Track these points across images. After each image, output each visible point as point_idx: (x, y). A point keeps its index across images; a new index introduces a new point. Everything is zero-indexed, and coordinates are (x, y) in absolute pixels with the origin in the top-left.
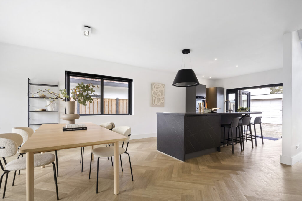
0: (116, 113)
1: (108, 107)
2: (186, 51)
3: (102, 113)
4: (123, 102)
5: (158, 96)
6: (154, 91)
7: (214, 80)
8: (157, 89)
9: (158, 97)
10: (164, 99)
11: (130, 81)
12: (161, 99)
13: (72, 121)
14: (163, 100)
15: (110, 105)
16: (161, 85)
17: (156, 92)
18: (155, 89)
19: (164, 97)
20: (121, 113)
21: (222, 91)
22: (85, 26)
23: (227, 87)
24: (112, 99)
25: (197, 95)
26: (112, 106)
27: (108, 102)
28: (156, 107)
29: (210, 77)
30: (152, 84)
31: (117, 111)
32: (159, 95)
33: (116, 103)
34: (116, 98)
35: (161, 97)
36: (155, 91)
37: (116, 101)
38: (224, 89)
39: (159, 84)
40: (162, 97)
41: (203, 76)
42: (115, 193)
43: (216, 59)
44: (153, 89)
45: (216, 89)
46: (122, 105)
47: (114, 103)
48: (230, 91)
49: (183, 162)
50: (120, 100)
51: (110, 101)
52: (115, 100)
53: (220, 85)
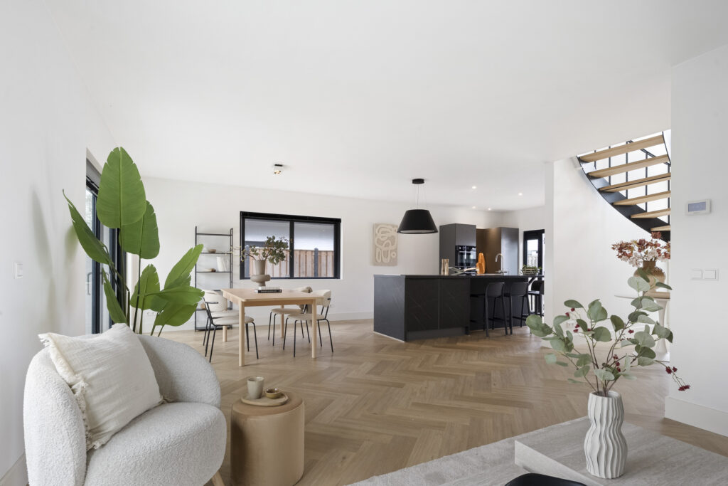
0: (313, 276)
1: (300, 266)
2: (418, 181)
3: (292, 277)
4: (327, 256)
5: (385, 246)
6: (378, 239)
7: (502, 213)
8: (384, 235)
9: (386, 249)
10: (396, 252)
11: (336, 223)
12: (391, 251)
13: (262, 283)
14: (394, 253)
15: (303, 261)
16: (390, 227)
17: (382, 239)
18: (379, 235)
19: (396, 249)
20: (323, 276)
21: (513, 234)
22: (276, 165)
23: (524, 227)
24: (307, 251)
25: (457, 244)
26: (306, 263)
27: (300, 256)
28: (382, 265)
29: (490, 209)
30: (376, 226)
31: (316, 273)
32: (387, 245)
33: (313, 258)
34: (313, 249)
35: (391, 248)
36: (380, 238)
37: (314, 254)
38: (517, 230)
39: (387, 225)
40: (393, 248)
41: (474, 207)
42: (313, 356)
43: (474, 187)
44: (376, 235)
45: (501, 231)
46: (325, 262)
47: (310, 259)
48: (530, 235)
49: (403, 342)
50: (321, 252)
51: (303, 255)
52: (312, 251)
53: (510, 224)
